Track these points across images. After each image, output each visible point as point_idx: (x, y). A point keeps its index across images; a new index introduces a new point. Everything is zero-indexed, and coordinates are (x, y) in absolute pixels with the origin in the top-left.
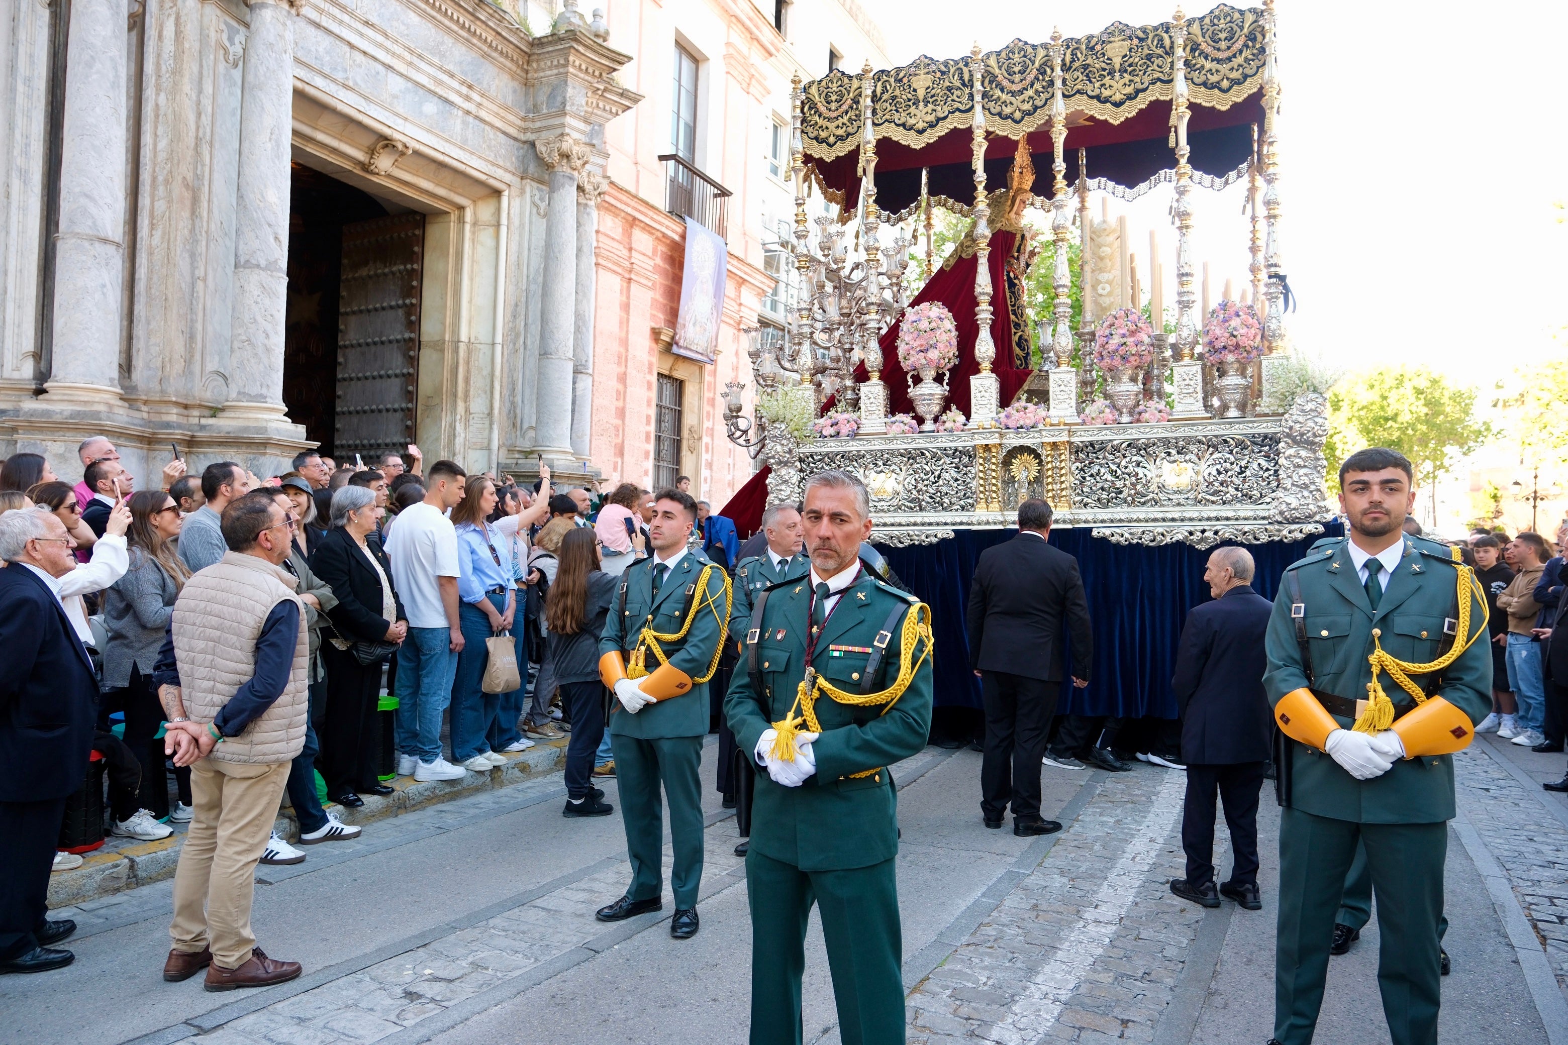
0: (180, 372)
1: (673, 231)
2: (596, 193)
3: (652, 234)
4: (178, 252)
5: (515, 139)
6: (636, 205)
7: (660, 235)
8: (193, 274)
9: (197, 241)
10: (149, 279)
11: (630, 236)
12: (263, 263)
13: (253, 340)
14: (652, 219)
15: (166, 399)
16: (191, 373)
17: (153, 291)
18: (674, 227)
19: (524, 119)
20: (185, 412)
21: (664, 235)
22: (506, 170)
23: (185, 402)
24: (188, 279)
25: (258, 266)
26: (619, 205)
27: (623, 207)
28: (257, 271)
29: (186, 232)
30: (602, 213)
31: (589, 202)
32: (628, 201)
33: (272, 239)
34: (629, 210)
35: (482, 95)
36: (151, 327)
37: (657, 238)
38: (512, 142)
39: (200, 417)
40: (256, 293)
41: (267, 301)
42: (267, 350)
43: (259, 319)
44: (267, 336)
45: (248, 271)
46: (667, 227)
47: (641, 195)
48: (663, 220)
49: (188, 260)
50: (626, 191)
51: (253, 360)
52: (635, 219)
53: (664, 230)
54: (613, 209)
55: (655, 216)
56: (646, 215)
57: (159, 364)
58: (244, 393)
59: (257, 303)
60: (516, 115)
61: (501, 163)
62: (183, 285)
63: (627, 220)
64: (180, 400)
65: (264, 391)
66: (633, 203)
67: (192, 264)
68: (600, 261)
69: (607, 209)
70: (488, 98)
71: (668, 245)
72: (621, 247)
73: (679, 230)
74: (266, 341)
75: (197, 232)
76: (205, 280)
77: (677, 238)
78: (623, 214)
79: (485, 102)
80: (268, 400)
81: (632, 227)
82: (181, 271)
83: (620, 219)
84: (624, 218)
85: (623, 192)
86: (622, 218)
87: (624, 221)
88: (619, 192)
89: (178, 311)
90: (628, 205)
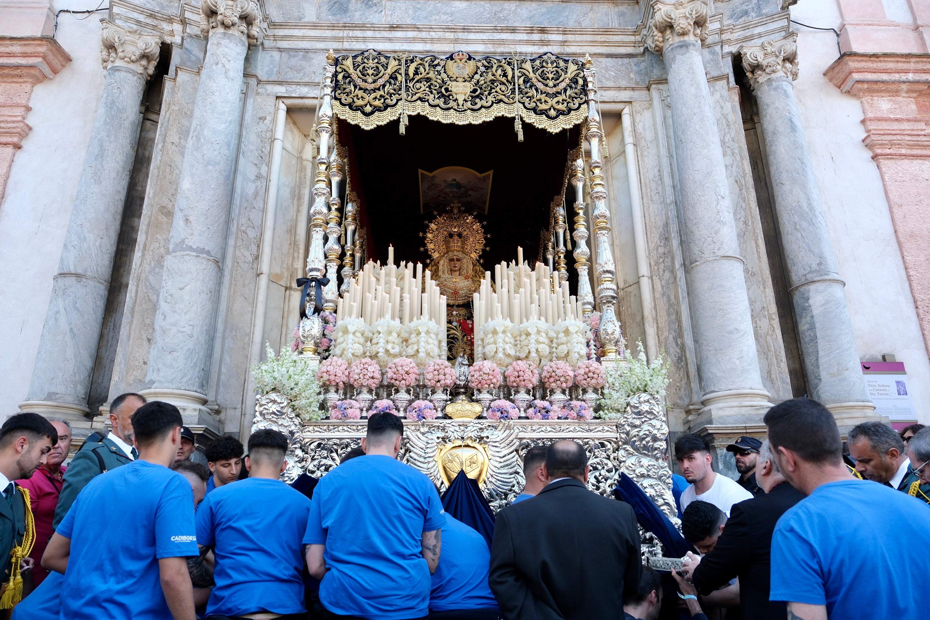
2: (780, 60)
4: (147, 269)
5: (630, 56)
6: (920, 66)
19: (635, 33)
22: (619, 88)
26: (885, 77)
27: (896, 77)
30: (867, 99)
31: (773, 76)
32: (901, 66)
34: (910, 76)
35: (565, 32)
38: (626, 60)
42: (163, 331)
44: (165, 318)
50: (885, 55)
54: (882, 86)
60: (624, 33)
61: (611, 84)
63: (921, 93)
66: (912, 66)
68: (879, 151)
69: (870, 91)
70: (573, 32)
72: (921, 126)
74: (163, 324)
78: (904, 87)
79: (570, 37)
82: (150, 285)
83: (904, 95)
84: (908, 91)
85: (882, 59)
86: (907, 92)
87: (915, 95)
88: (876, 62)
89: (143, 321)
90: (906, 72)
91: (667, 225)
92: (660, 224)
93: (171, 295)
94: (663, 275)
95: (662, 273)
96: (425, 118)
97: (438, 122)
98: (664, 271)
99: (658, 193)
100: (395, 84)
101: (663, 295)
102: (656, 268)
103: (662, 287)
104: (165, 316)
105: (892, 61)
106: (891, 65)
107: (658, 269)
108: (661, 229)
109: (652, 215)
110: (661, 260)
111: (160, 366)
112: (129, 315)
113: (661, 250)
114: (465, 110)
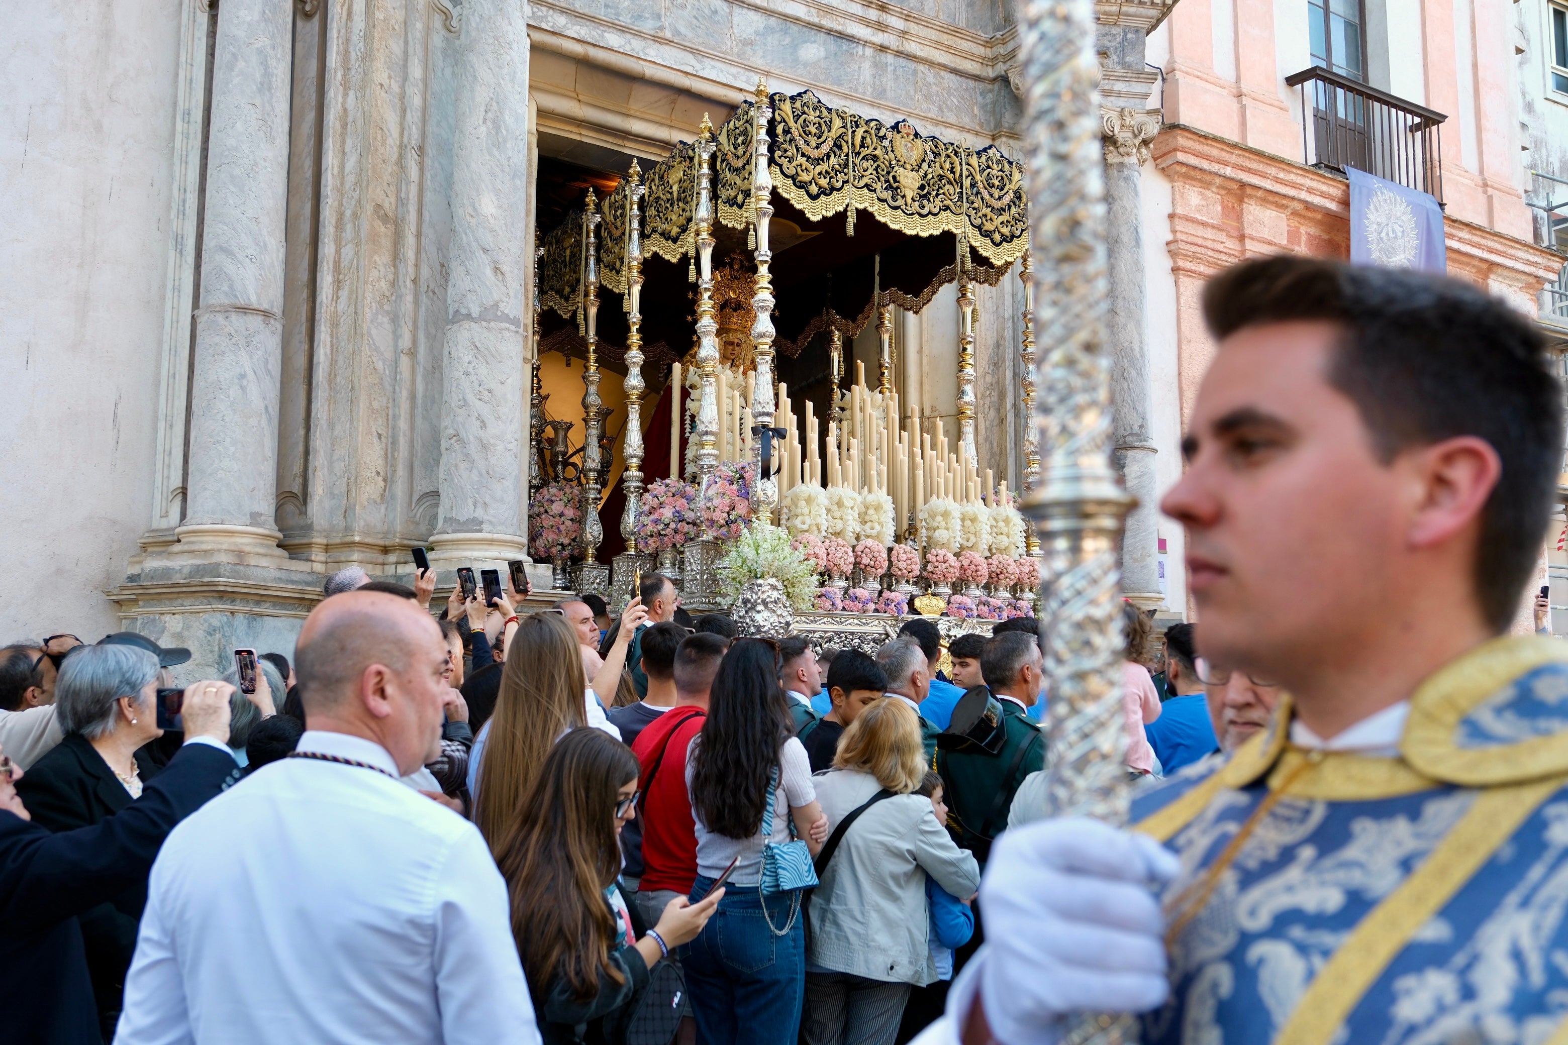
0: (376, 496)
1: (1323, 195)
2: (1137, 142)
3: (1284, 207)
4: (368, 316)
5: (977, 78)
6: (1240, 161)
7: (1298, 206)
8: (396, 346)
9: (401, 297)
10: (333, 363)
11: (1239, 217)
12: (475, 311)
13: (463, 434)
14: (1277, 180)
15: (348, 539)
16: (393, 497)
17: (338, 379)
18: (1324, 188)
19: (989, 44)
20: (381, 558)
21: (1308, 206)
22: (962, 129)
23: (381, 543)
24: (389, 355)
25: (469, 317)
26: (1205, 165)
27: (1215, 168)
28: (466, 324)
29: (384, 285)
30: (1179, 184)
31: (1126, 160)
32: (1224, 156)
33: (489, 272)
34: (1228, 171)
35: (907, 18)
36: (336, 433)
37: (1295, 213)
38: (971, 83)
39: (398, 563)
40: (466, 359)
41: (483, 370)
42: (484, 446)
43: (471, 398)
44: (483, 425)
45: (455, 327)
46: (1310, 191)
47: (1251, 144)
48: (1299, 180)
49: (388, 326)
50: (1215, 139)
51: (462, 466)
52: (1243, 185)
53: (1304, 195)
54: (1198, 175)
55: (1281, 175)
56: (1264, 176)
57: (344, 488)
58: (451, 519)
59: (467, 374)
60: (974, 40)
61: (952, 119)
62: (380, 365)
63: (1229, 191)
64: (369, 540)
65: (479, 513)
66: (1233, 159)
67: (394, 332)
68: (1181, 263)
69: (1186, 176)
70: (918, 21)
71: (1319, 223)
72: (1222, 237)
73: (1336, 191)
74: (482, 433)
75: (401, 283)
76: (412, 353)
77: (1333, 206)
78: (1218, 181)
79: (913, 28)
80: (485, 526)
81: (1241, 200)
82: (374, 344)
83: (1214, 190)
84: (1221, 187)
85: (1210, 142)
86: (1218, 187)
87: (1223, 192)
88: (1203, 144)
89: (370, 404)
90: (1225, 164)
91: (998, 345)
92: (991, 342)
93: (490, 391)
94: (988, 413)
95: (987, 410)
96: (871, 215)
97: (885, 225)
98: (989, 408)
99: (992, 297)
100: (840, 156)
101: (986, 439)
102: (982, 402)
103: (986, 428)
104: (483, 422)
105: (1217, 148)
106: (1215, 152)
107: (984, 404)
108: (990, 350)
109: (983, 328)
110: (988, 393)
111: (487, 500)
112: (327, 386)
113: (989, 379)
114: (912, 214)
